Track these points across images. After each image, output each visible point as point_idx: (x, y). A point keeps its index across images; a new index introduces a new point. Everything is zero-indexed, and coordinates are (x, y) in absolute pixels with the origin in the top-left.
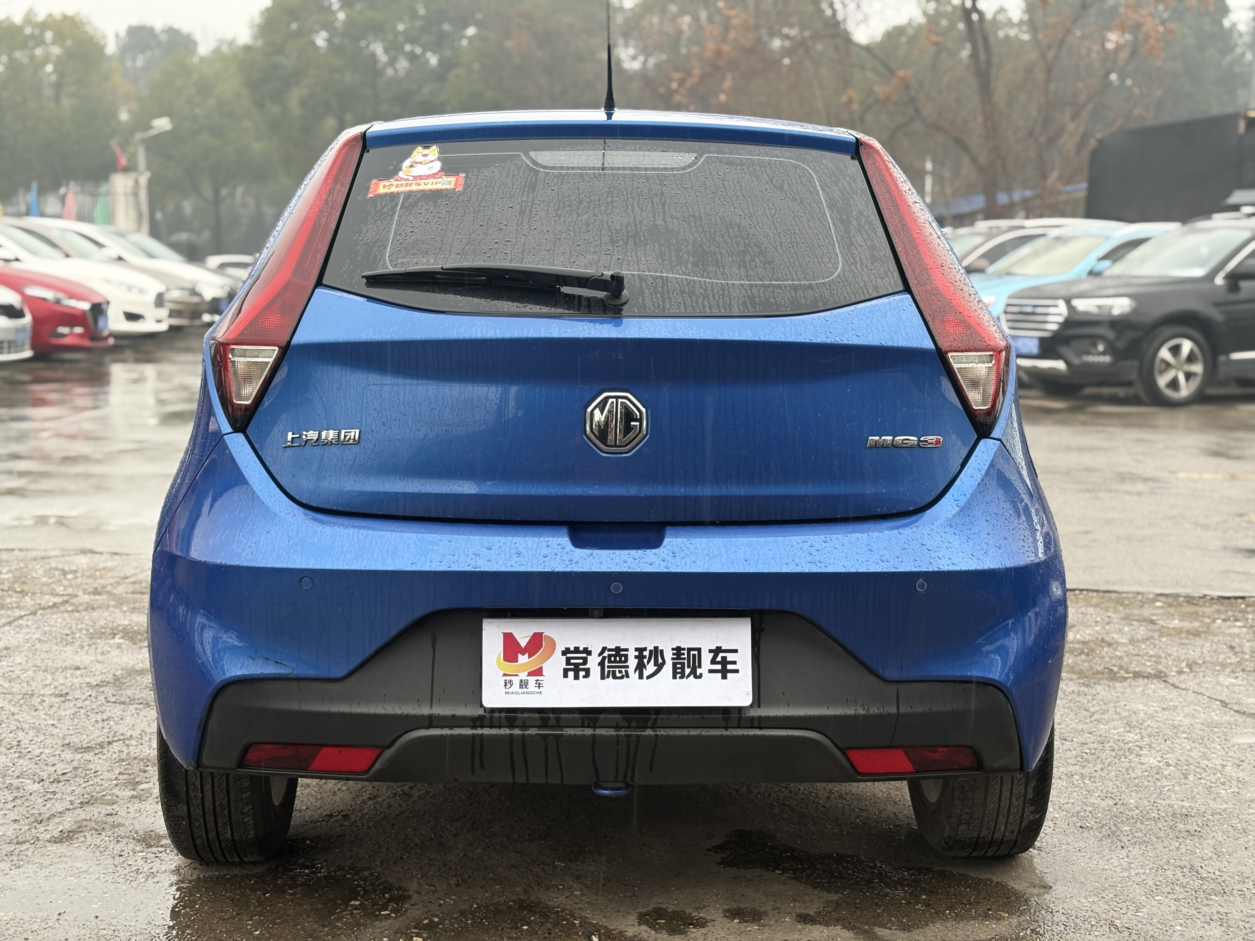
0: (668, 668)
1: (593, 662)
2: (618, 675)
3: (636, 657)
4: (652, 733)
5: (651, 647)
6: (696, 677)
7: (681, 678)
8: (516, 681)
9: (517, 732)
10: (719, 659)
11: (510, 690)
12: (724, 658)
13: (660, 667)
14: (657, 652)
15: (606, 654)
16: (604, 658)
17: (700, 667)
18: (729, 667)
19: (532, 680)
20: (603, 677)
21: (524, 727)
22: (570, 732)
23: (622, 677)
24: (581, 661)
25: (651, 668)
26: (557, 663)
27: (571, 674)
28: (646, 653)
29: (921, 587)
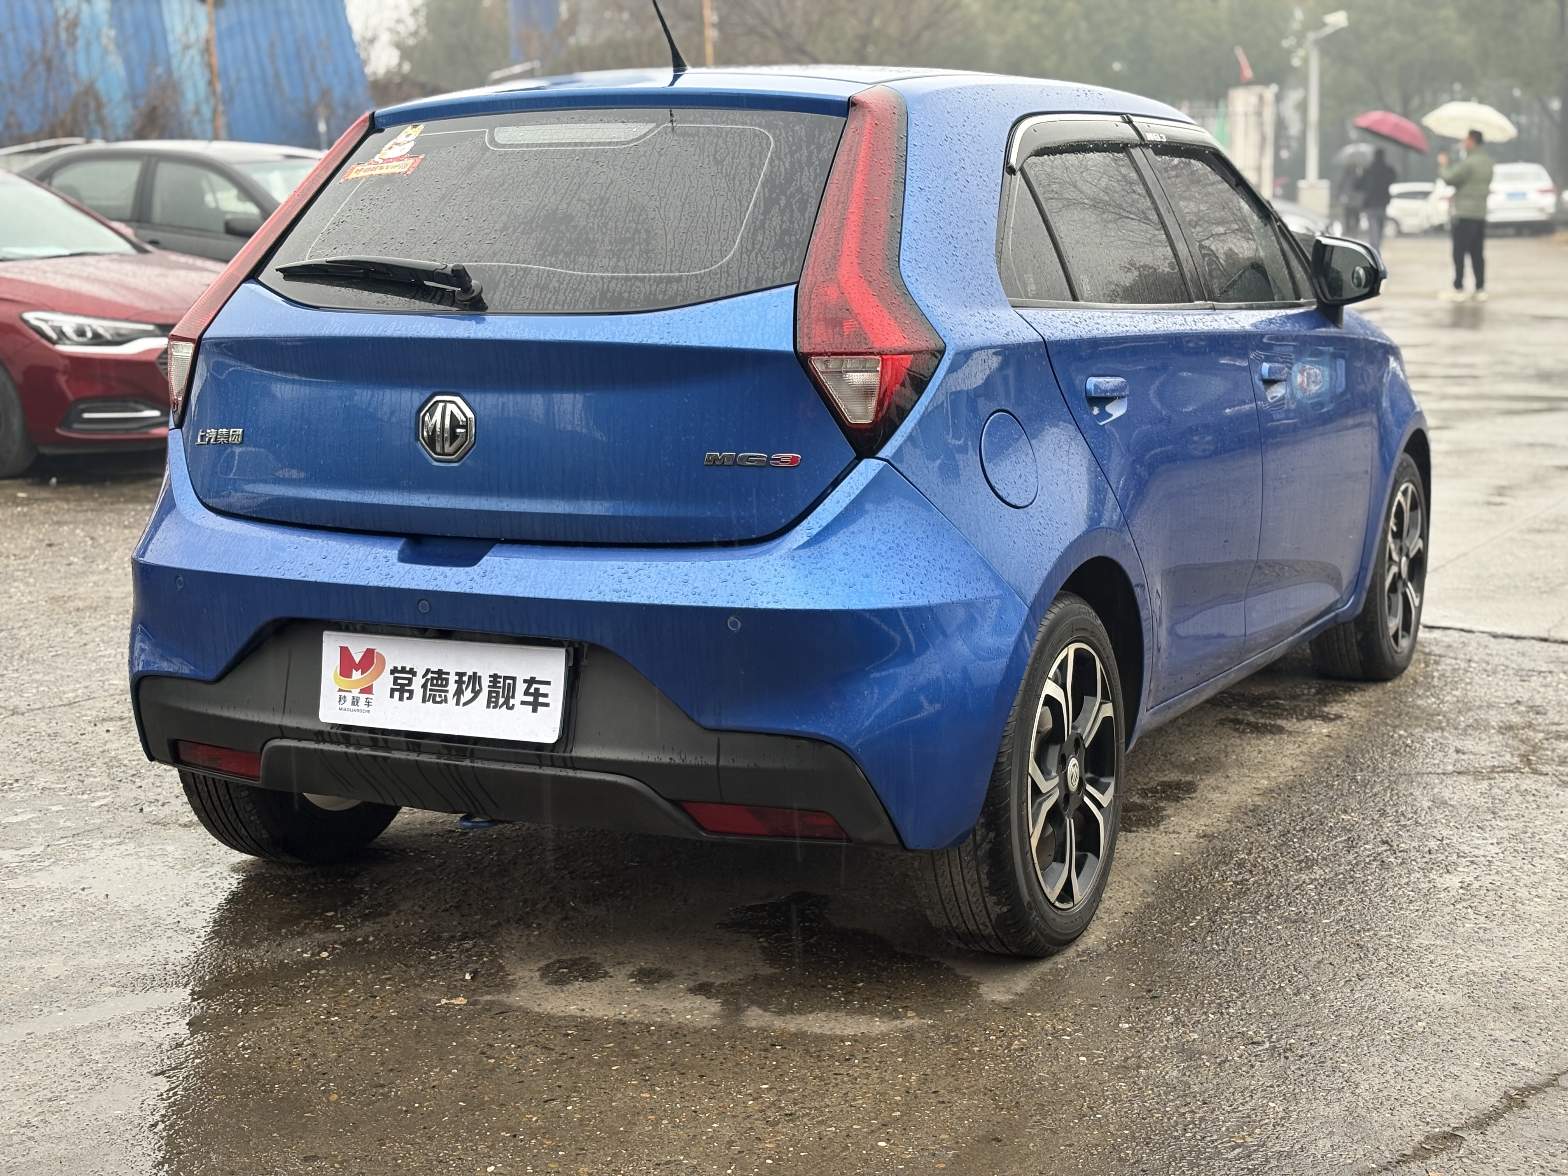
0: (484, 696)
1: (417, 683)
2: (438, 699)
3: (456, 682)
4: (469, 764)
5: (470, 673)
6: (509, 708)
7: (494, 707)
8: (349, 697)
9: (351, 750)
10: (532, 690)
11: (343, 706)
12: (537, 690)
13: (476, 694)
14: (475, 678)
15: (429, 676)
16: (427, 680)
17: (513, 697)
18: (541, 700)
19: (363, 697)
20: (424, 701)
21: (359, 745)
22: (396, 755)
23: (440, 702)
24: (406, 682)
25: (468, 695)
26: (385, 681)
27: (397, 694)
28: (465, 679)
29: (734, 625)
